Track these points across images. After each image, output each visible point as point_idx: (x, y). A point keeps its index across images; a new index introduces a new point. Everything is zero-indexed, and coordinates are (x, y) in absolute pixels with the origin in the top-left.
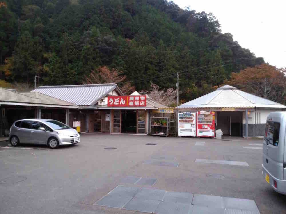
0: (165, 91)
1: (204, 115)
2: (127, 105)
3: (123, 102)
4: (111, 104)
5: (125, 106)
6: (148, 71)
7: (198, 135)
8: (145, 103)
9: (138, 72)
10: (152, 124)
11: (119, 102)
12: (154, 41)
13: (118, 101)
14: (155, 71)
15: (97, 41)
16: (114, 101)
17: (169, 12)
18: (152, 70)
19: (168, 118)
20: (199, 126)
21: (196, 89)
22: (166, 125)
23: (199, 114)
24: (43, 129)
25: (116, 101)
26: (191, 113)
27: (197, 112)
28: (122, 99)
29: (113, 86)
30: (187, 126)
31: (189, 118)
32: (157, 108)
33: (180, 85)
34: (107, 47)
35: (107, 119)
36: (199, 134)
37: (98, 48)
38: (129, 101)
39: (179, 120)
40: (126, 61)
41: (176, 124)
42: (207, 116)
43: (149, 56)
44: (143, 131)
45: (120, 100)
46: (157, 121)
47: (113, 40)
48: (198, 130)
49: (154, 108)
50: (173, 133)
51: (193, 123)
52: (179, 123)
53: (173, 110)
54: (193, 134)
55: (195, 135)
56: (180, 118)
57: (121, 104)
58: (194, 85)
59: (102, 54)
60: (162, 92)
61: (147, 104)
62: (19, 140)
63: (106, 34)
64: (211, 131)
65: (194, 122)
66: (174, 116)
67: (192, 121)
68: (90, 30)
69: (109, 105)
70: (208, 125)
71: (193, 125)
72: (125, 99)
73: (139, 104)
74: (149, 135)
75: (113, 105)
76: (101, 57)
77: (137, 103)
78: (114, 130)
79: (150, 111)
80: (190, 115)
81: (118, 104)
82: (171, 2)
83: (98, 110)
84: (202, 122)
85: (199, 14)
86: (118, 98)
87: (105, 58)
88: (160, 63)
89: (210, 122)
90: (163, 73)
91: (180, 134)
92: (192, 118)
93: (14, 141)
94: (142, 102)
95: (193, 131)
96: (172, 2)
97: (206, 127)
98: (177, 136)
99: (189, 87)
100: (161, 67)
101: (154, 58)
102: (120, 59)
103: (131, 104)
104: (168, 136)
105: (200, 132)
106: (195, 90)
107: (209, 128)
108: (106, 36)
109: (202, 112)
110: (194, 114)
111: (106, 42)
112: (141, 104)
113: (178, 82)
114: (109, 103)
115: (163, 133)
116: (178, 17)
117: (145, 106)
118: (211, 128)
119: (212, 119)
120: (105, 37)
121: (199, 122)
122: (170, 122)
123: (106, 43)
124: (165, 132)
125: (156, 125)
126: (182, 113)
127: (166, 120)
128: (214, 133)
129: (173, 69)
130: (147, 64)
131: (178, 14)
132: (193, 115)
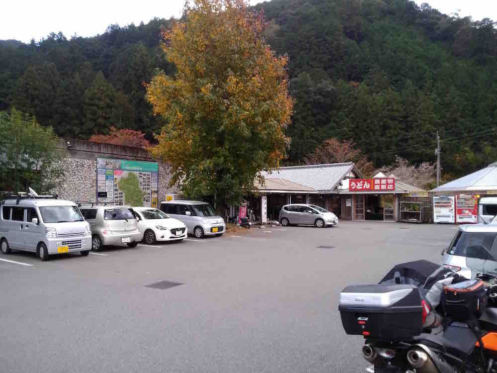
0: (417, 167)
1: (465, 199)
2: (372, 189)
3: (367, 186)
4: (353, 188)
5: (369, 190)
6: (387, 132)
7: (457, 221)
8: (394, 186)
9: (371, 134)
10: (402, 209)
11: (363, 186)
12: (397, 81)
13: (361, 185)
14: (399, 131)
15: (307, 92)
16: (357, 185)
17: (421, 25)
18: (395, 129)
19: (421, 203)
20: (459, 211)
21: (471, 155)
22: (419, 210)
23: (458, 198)
24: (310, 211)
25: (359, 185)
26: (449, 197)
27: (456, 196)
28: (366, 182)
29: (350, 166)
30: (444, 211)
31: (446, 203)
32: (408, 192)
33: (443, 150)
34: (322, 100)
35: (348, 204)
36: (459, 220)
37: (310, 102)
38: (374, 184)
39: (434, 204)
40: (352, 117)
41: (431, 210)
42: (467, 200)
43: (389, 107)
44: (391, 217)
45: (363, 184)
46: (408, 206)
47: (331, 88)
48: (458, 216)
49: (404, 192)
50: (427, 218)
51: (451, 208)
52: (434, 208)
53: (427, 193)
54: (451, 220)
55: (454, 222)
56: (436, 203)
57: (364, 187)
58: (467, 149)
59: (315, 111)
60: (413, 167)
61: (396, 187)
62: (289, 221)
63: (320, 78)
64: (473, 216)
65: (453, 206)
66: (429, 201)
67: (450, 206)
68: (296, 76)
69: (350, 189)
70: (470, 210)
71: (452, 210)
72: (369, 182)
73: (387, 188)
74: (399, 221)
75: (356, 190)
76: (314, 115)
77: (383, 187)
78: (357, 217)
79: (399, 196)
80: (448, 199)
81: (361, 188)
82: (424, 5)
83: (338, 195)
84: (462, 207)
85: (476, 23)
86: (362, 182)
87: (319, 117)
88: (408, 117)
89: (473, 207)
90: (413, 133)
91: (436, 220)
92: (449, 202)
93: (285, 222)
94: (390, 185)
95: (451, 217)
96: (426, 5)
97: (467, 212)
98: (432, 222)
99: (459, 154)
100: (409, 124)
101: (397, 111)
102: (342, 115)
103: (377, 187)
104: (421, 223)
105: (460, 218)
106: (469, 158)
107: (470, 214)
108: (320, 82)
109: (462, 195)
110: (453, 198)
111: (320, 92)
112: (389, 188)
113: (438, 147)
114: (350, 187)
115: (415, 220)
116: (438, 32)
117: (394, 189)
118: (473, 214)
119: (474, 203)
120: (319, 85)
121: (458, 207)
122: (424, 208)
123: (320, 94)
124: (418, 219)
125: (406, 210)
126: (438, 197)
127: (419, 205)
128: (476, 219)
129: (429, 126)
130: (385, 120)
131: (437, 26)
132: (451, 200)
